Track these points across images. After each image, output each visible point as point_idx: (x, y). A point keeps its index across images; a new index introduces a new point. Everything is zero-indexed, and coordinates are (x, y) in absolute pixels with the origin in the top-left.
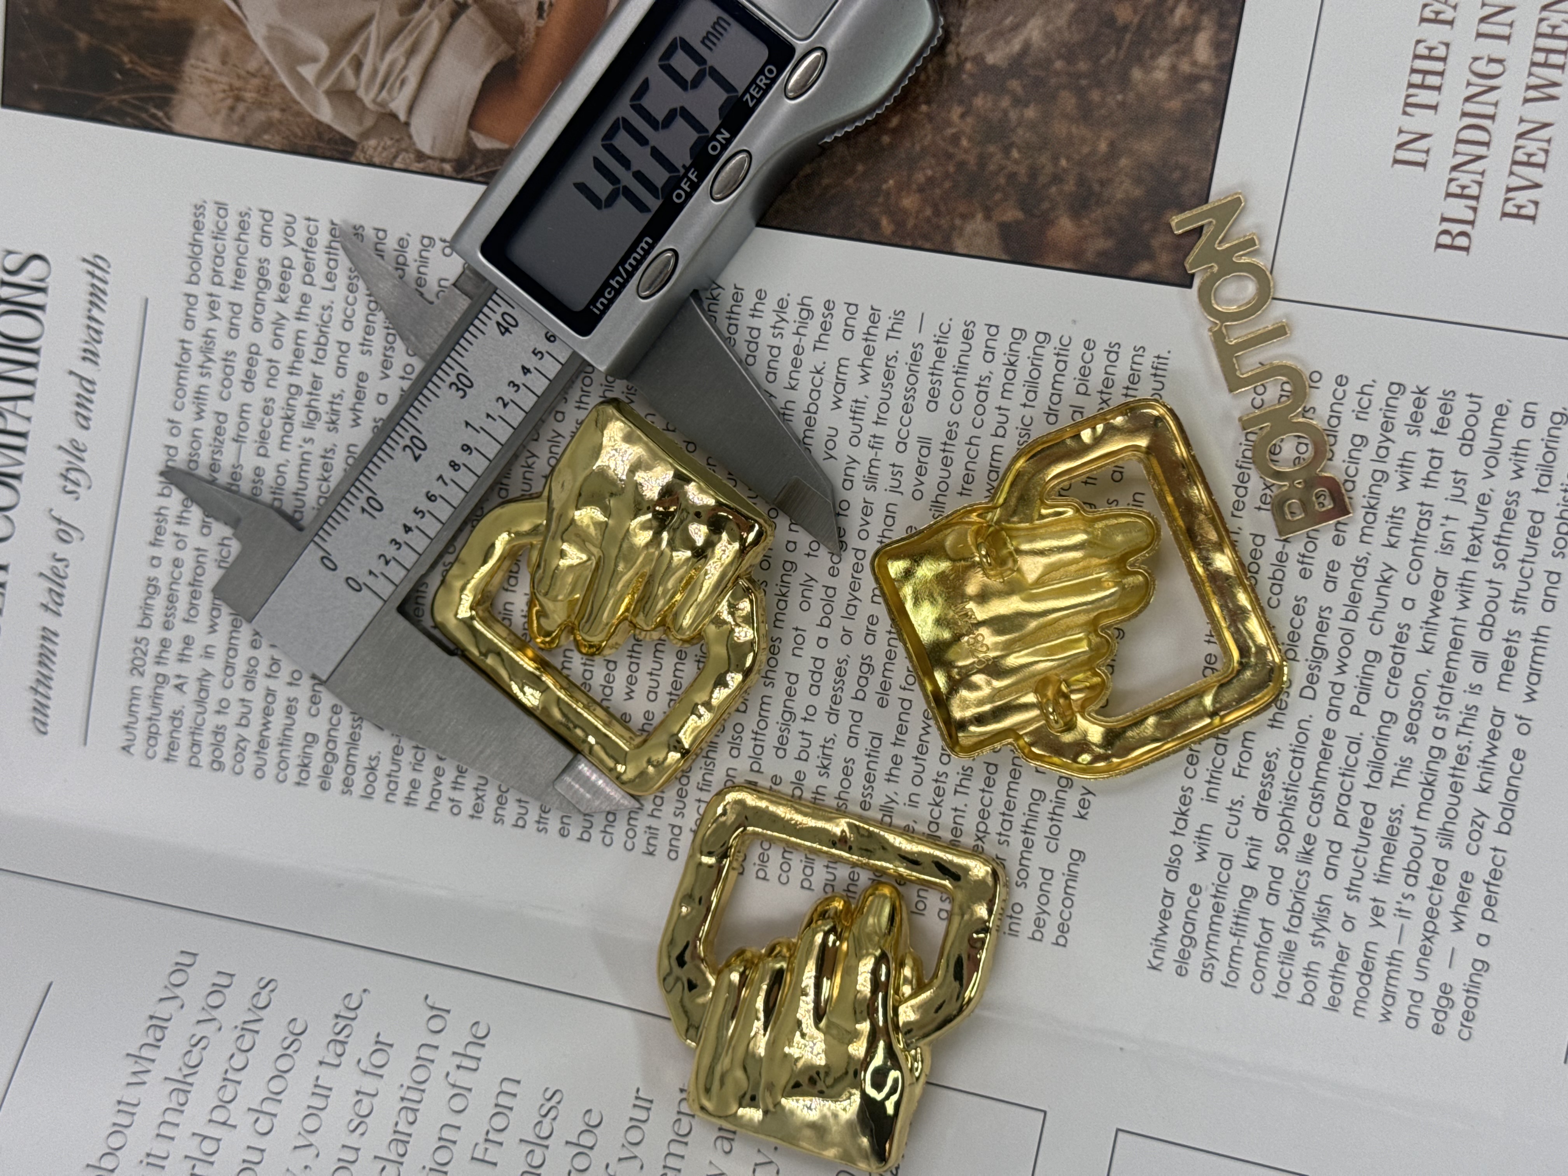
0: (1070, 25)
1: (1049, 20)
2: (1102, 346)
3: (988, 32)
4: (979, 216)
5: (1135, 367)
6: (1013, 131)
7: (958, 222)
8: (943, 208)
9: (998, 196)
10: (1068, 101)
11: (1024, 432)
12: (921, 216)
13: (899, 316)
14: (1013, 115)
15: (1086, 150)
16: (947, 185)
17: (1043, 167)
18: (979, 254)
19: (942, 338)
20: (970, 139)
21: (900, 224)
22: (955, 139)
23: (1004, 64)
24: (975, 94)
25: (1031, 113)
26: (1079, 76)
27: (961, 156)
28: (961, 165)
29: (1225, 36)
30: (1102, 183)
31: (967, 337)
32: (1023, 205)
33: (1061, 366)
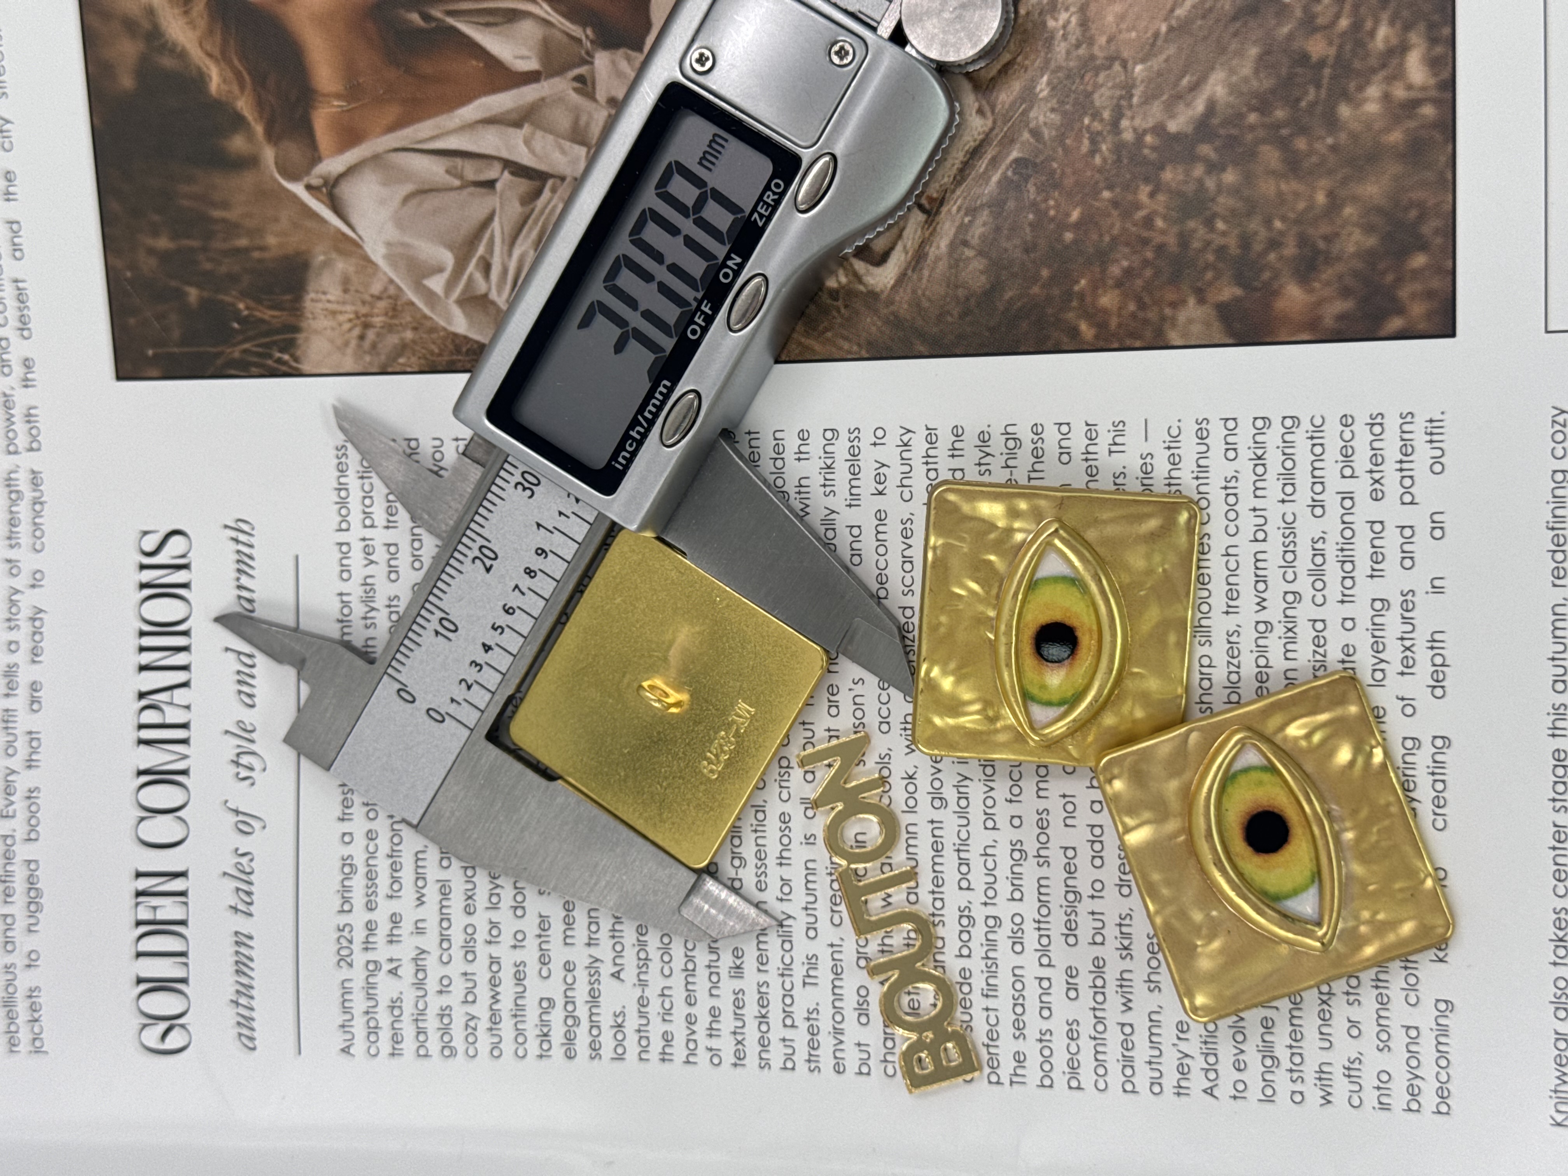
0: (1257, 71)
1: (1232, 71)
2: (1361, 419)
3: (1165, 97)
4: (1192, 301)
5: (1406, 436)
6: (1213, 200)
7: (1168, 311)
8: (1147, 299)
9: (1209, 275)
10: (1271, 156)
11: (1288, 532)
12: (1124, 312)
13: (1119, 428)
14: (1210, 184)
15: (1301, 205)
16: (1148, 273)
17: (1256, 233)
18: (1198, 343)
19: (1173, 443)
20: (1165, 218)
21: (1101, 326)
22: (1148, 222)
23: (1189, 129)
24: (1162, 168)
25: (1230, 177)
26: (1278, 126)
27: (1158, 239)
28: (1160, 249)
29: (1439, 50)
30: (1327, 239)
31: (1202, 437)
32: (1240, 280)
33: (1318, 450)
